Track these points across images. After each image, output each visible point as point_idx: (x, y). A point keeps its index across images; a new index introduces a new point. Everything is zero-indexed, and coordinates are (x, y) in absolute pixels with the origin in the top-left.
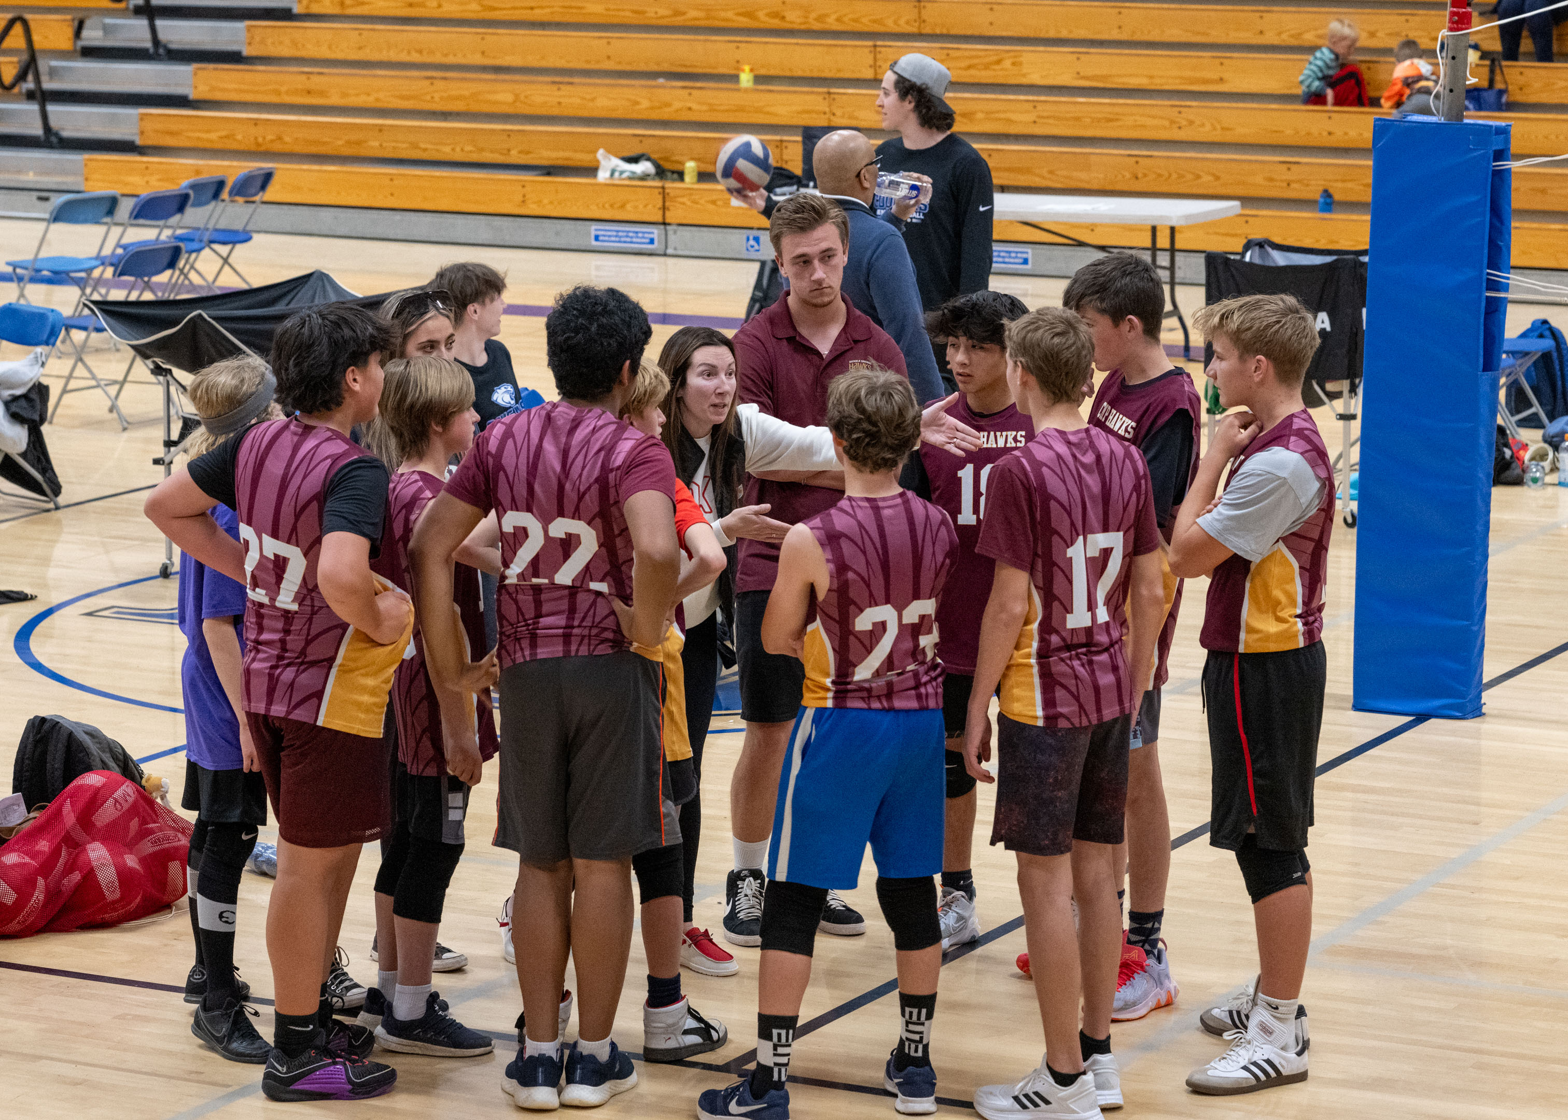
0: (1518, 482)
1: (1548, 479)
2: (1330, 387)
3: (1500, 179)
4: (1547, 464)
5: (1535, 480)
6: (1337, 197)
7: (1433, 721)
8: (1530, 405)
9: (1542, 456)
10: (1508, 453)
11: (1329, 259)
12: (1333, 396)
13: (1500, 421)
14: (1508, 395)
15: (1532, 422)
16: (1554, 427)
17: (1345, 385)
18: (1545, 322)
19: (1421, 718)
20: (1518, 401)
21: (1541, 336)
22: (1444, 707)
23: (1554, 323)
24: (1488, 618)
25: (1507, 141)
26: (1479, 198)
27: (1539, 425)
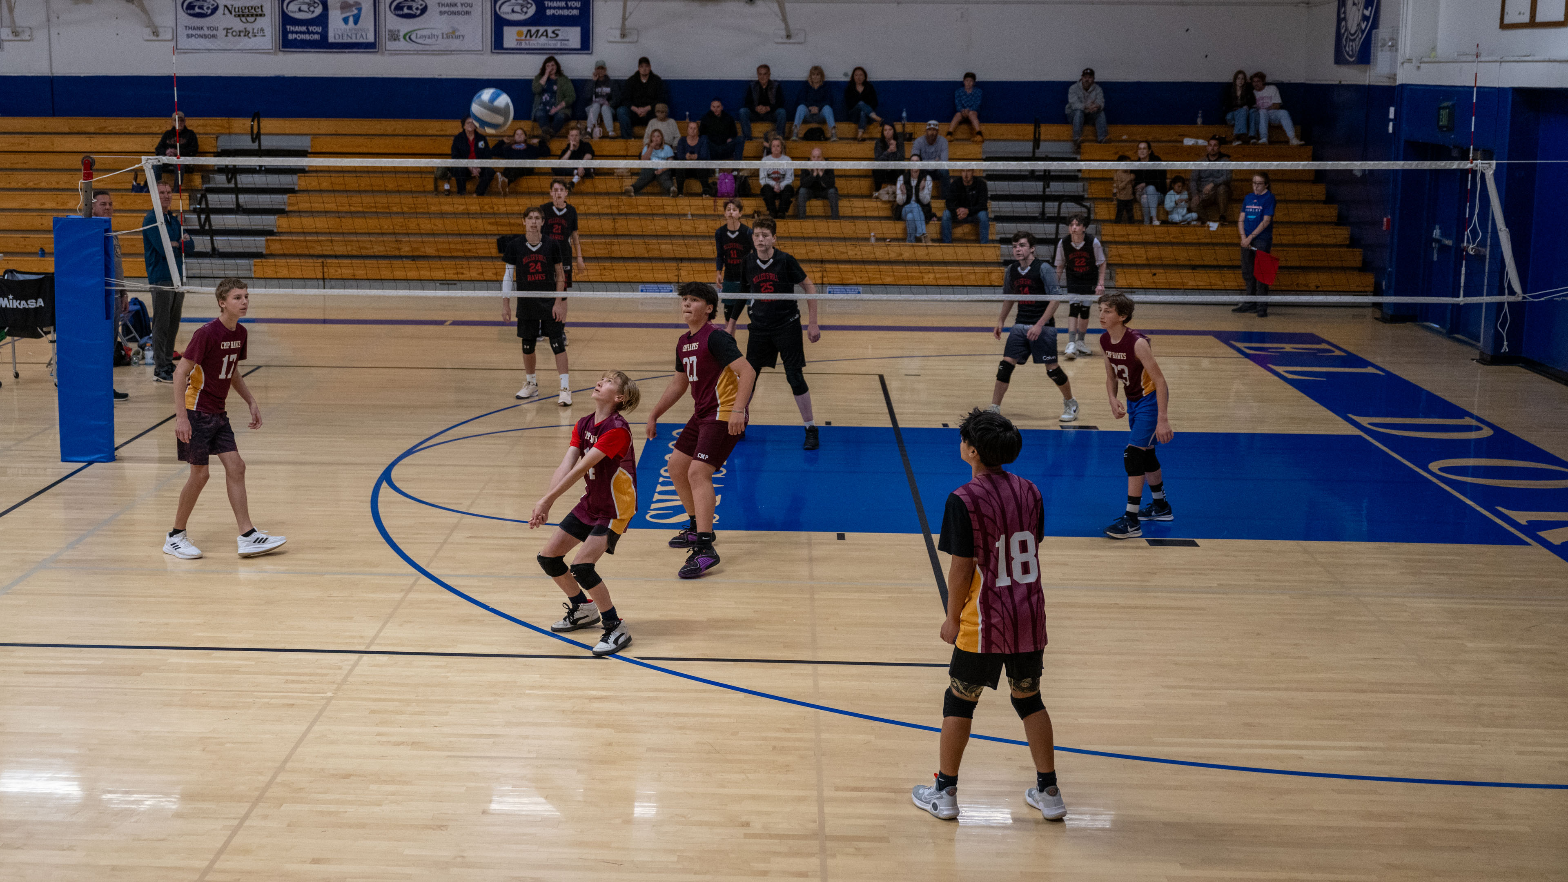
0: (128, 364)
1: (141, 362)
2: (45, 329)
3: (107, 241)
4: (140, 356)
5: (135, 363)
6: (46, 251)
7: (95, 464)
8: (132, 333)
9: (138, 353)
10: (123, 353)
11: (41, 276)
12: (47, 333)
13: (119, 339)
14: (123, 329)
15: (133, 340)
16: (142, 341)
17: (52, 328)
18: (136, 299)
19: (90, 463)
20: (127, 331)
21: (135, 304)
22: (101, 458)
23: (140, 299)
24: (115, 420)
25: (110, 225)
26: (99, 248)
27: (137, 341)
